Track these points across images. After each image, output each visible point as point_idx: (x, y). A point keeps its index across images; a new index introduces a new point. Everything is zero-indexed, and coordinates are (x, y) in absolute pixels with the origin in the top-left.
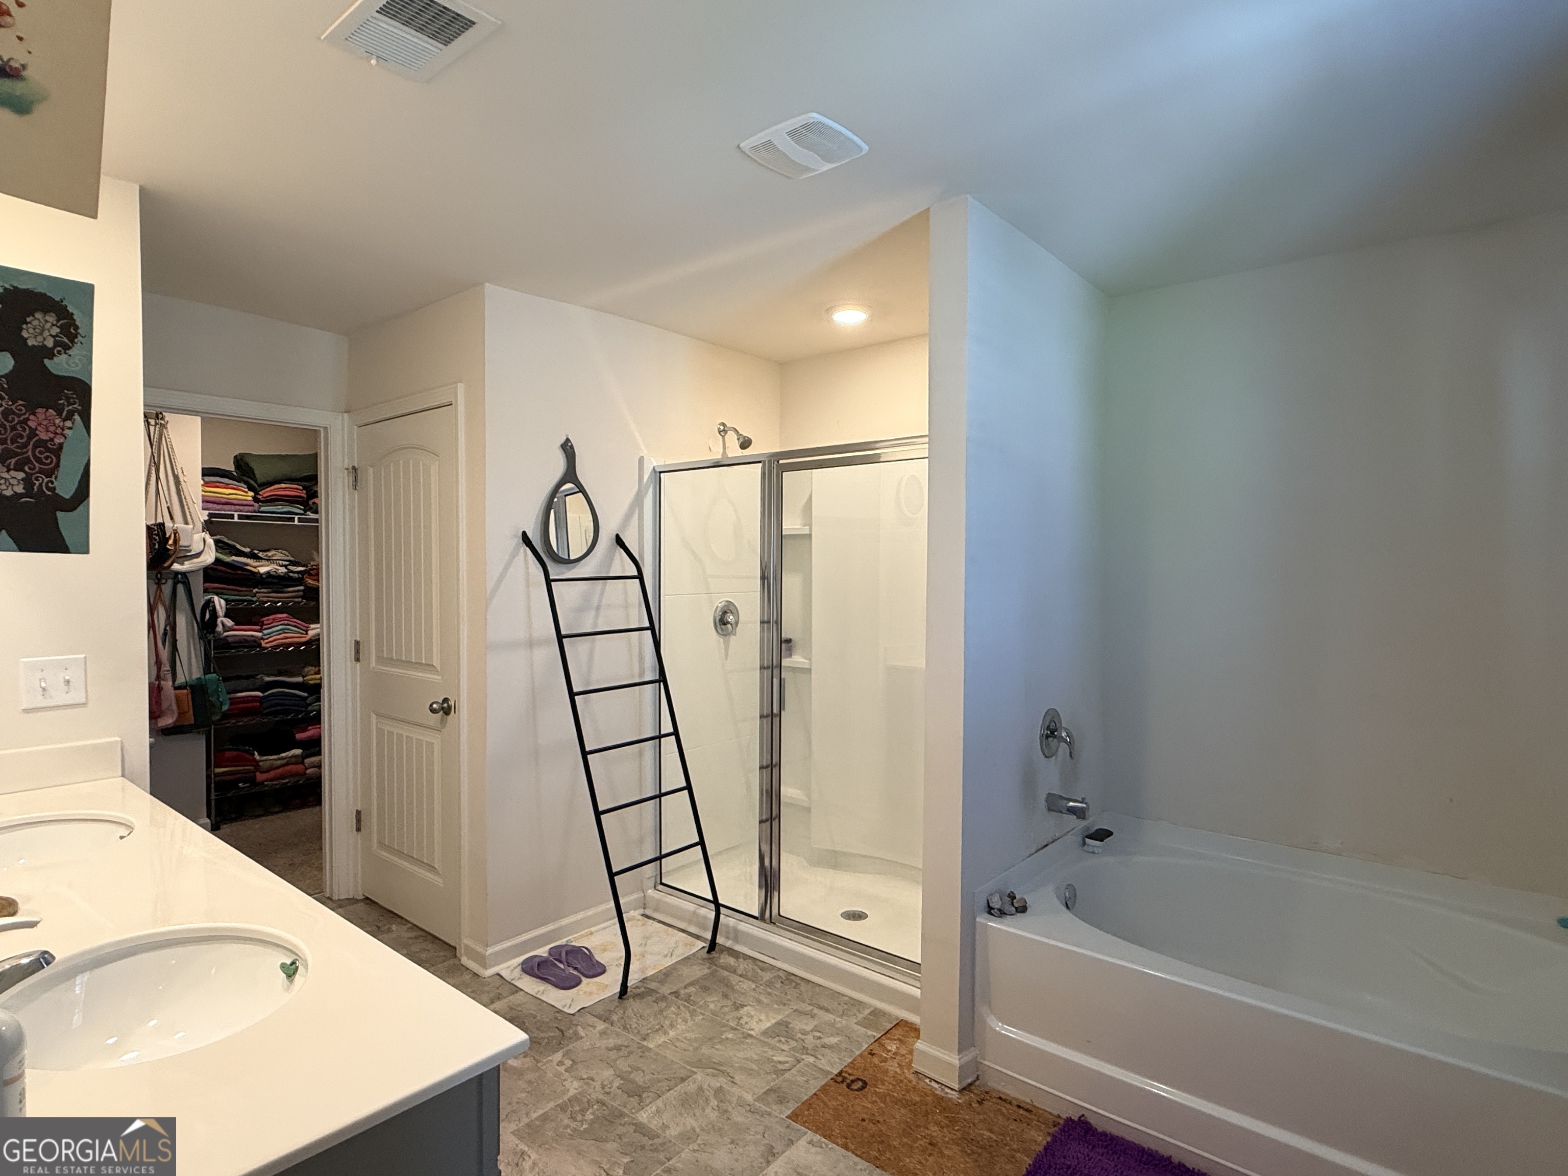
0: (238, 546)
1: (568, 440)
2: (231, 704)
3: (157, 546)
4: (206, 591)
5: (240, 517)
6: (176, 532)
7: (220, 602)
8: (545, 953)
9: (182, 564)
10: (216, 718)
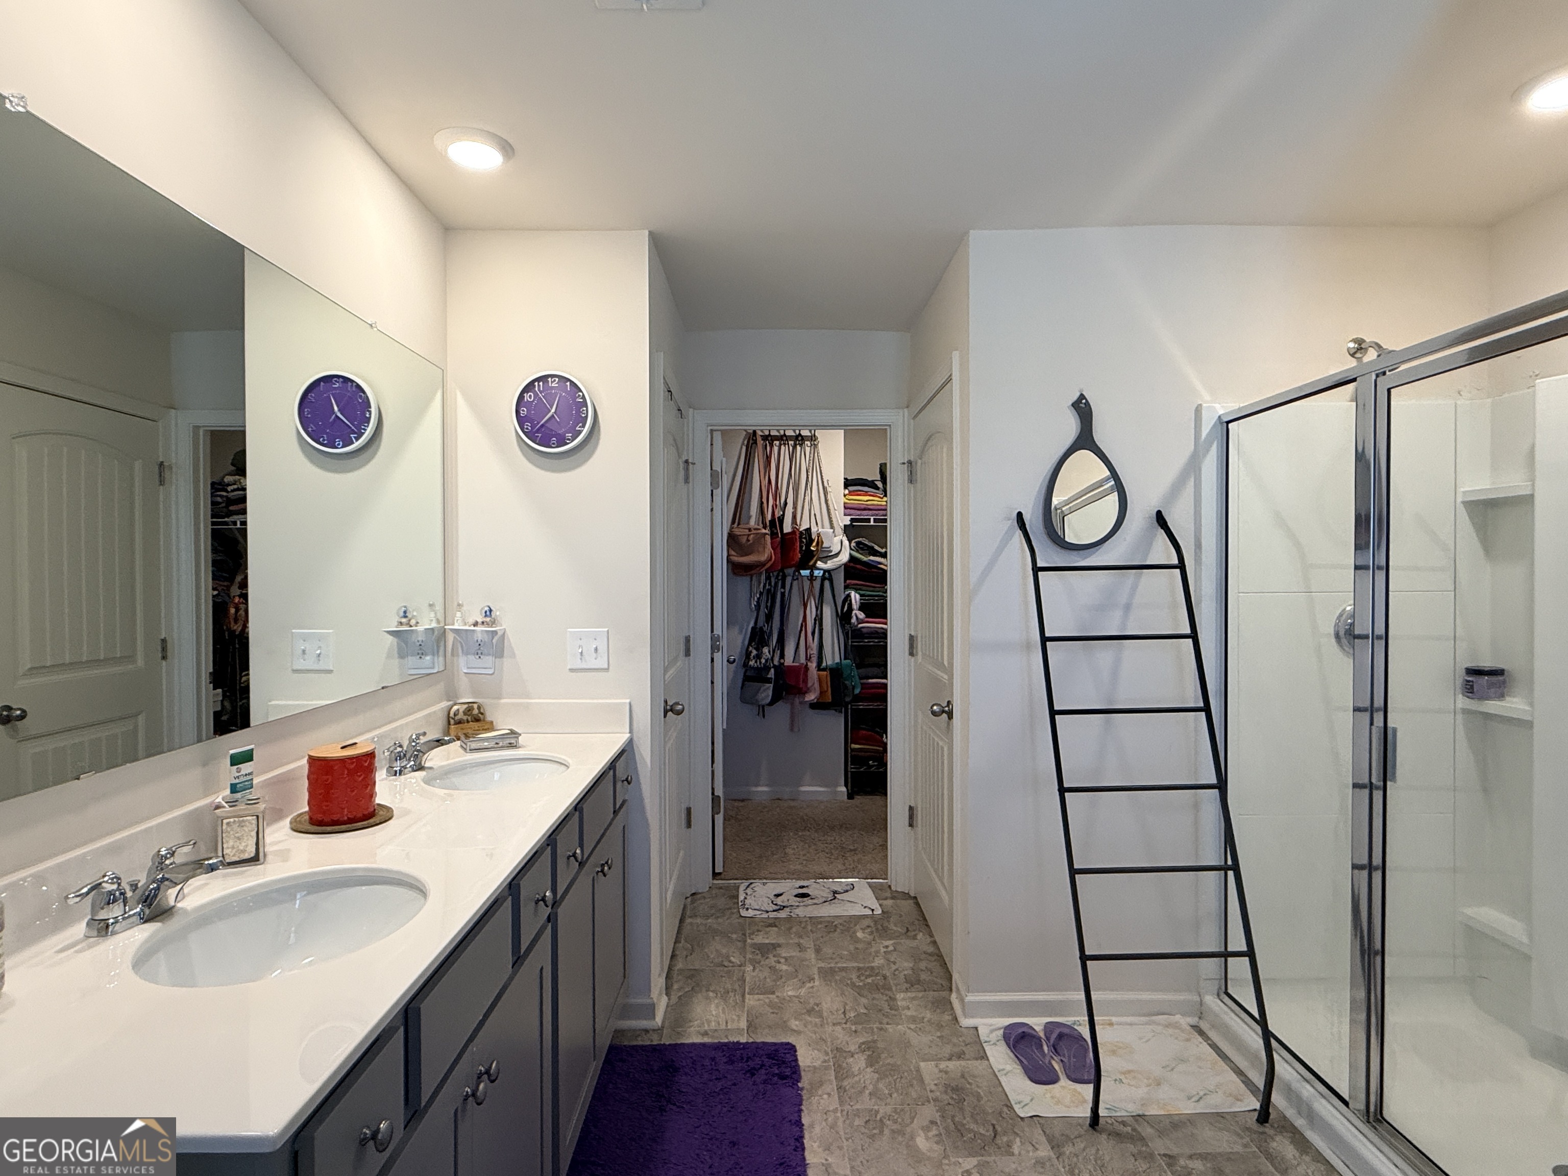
0: (876, 547)
1: (1082, 397)
2: (862, 689)
3: (804, 548)
4: (847, 587)
5: (875, 521)
6: (819, 535)
7: (855, 596)
8: (1039, 1025)
9: (826, 563)
10: (848, 699)
